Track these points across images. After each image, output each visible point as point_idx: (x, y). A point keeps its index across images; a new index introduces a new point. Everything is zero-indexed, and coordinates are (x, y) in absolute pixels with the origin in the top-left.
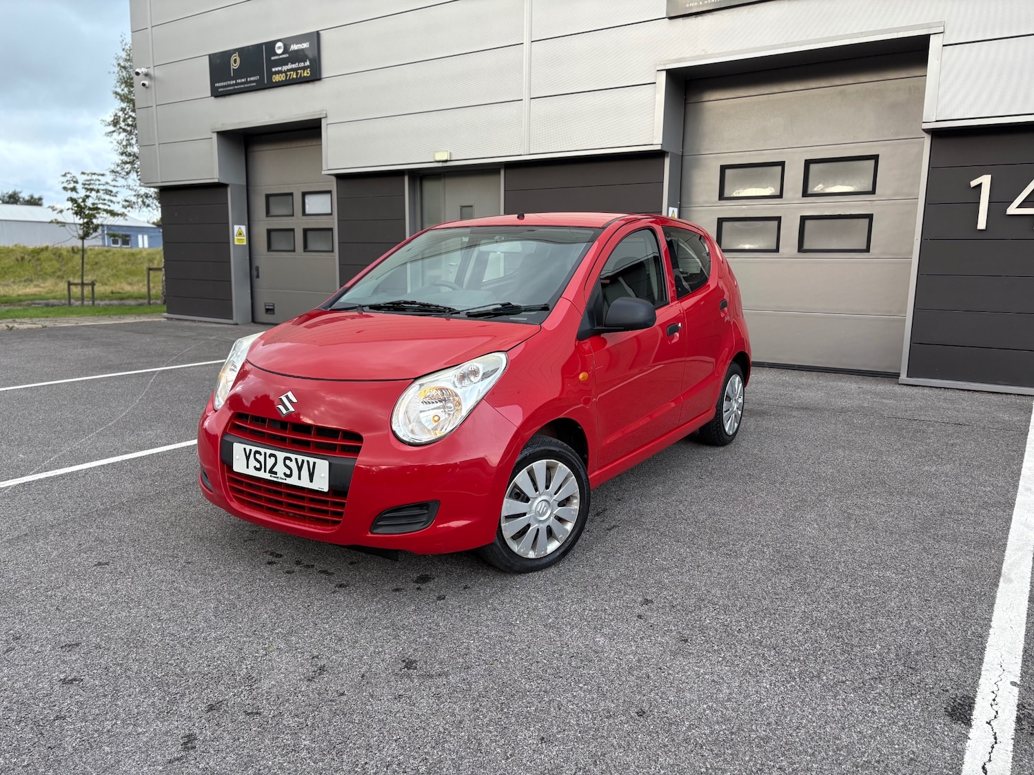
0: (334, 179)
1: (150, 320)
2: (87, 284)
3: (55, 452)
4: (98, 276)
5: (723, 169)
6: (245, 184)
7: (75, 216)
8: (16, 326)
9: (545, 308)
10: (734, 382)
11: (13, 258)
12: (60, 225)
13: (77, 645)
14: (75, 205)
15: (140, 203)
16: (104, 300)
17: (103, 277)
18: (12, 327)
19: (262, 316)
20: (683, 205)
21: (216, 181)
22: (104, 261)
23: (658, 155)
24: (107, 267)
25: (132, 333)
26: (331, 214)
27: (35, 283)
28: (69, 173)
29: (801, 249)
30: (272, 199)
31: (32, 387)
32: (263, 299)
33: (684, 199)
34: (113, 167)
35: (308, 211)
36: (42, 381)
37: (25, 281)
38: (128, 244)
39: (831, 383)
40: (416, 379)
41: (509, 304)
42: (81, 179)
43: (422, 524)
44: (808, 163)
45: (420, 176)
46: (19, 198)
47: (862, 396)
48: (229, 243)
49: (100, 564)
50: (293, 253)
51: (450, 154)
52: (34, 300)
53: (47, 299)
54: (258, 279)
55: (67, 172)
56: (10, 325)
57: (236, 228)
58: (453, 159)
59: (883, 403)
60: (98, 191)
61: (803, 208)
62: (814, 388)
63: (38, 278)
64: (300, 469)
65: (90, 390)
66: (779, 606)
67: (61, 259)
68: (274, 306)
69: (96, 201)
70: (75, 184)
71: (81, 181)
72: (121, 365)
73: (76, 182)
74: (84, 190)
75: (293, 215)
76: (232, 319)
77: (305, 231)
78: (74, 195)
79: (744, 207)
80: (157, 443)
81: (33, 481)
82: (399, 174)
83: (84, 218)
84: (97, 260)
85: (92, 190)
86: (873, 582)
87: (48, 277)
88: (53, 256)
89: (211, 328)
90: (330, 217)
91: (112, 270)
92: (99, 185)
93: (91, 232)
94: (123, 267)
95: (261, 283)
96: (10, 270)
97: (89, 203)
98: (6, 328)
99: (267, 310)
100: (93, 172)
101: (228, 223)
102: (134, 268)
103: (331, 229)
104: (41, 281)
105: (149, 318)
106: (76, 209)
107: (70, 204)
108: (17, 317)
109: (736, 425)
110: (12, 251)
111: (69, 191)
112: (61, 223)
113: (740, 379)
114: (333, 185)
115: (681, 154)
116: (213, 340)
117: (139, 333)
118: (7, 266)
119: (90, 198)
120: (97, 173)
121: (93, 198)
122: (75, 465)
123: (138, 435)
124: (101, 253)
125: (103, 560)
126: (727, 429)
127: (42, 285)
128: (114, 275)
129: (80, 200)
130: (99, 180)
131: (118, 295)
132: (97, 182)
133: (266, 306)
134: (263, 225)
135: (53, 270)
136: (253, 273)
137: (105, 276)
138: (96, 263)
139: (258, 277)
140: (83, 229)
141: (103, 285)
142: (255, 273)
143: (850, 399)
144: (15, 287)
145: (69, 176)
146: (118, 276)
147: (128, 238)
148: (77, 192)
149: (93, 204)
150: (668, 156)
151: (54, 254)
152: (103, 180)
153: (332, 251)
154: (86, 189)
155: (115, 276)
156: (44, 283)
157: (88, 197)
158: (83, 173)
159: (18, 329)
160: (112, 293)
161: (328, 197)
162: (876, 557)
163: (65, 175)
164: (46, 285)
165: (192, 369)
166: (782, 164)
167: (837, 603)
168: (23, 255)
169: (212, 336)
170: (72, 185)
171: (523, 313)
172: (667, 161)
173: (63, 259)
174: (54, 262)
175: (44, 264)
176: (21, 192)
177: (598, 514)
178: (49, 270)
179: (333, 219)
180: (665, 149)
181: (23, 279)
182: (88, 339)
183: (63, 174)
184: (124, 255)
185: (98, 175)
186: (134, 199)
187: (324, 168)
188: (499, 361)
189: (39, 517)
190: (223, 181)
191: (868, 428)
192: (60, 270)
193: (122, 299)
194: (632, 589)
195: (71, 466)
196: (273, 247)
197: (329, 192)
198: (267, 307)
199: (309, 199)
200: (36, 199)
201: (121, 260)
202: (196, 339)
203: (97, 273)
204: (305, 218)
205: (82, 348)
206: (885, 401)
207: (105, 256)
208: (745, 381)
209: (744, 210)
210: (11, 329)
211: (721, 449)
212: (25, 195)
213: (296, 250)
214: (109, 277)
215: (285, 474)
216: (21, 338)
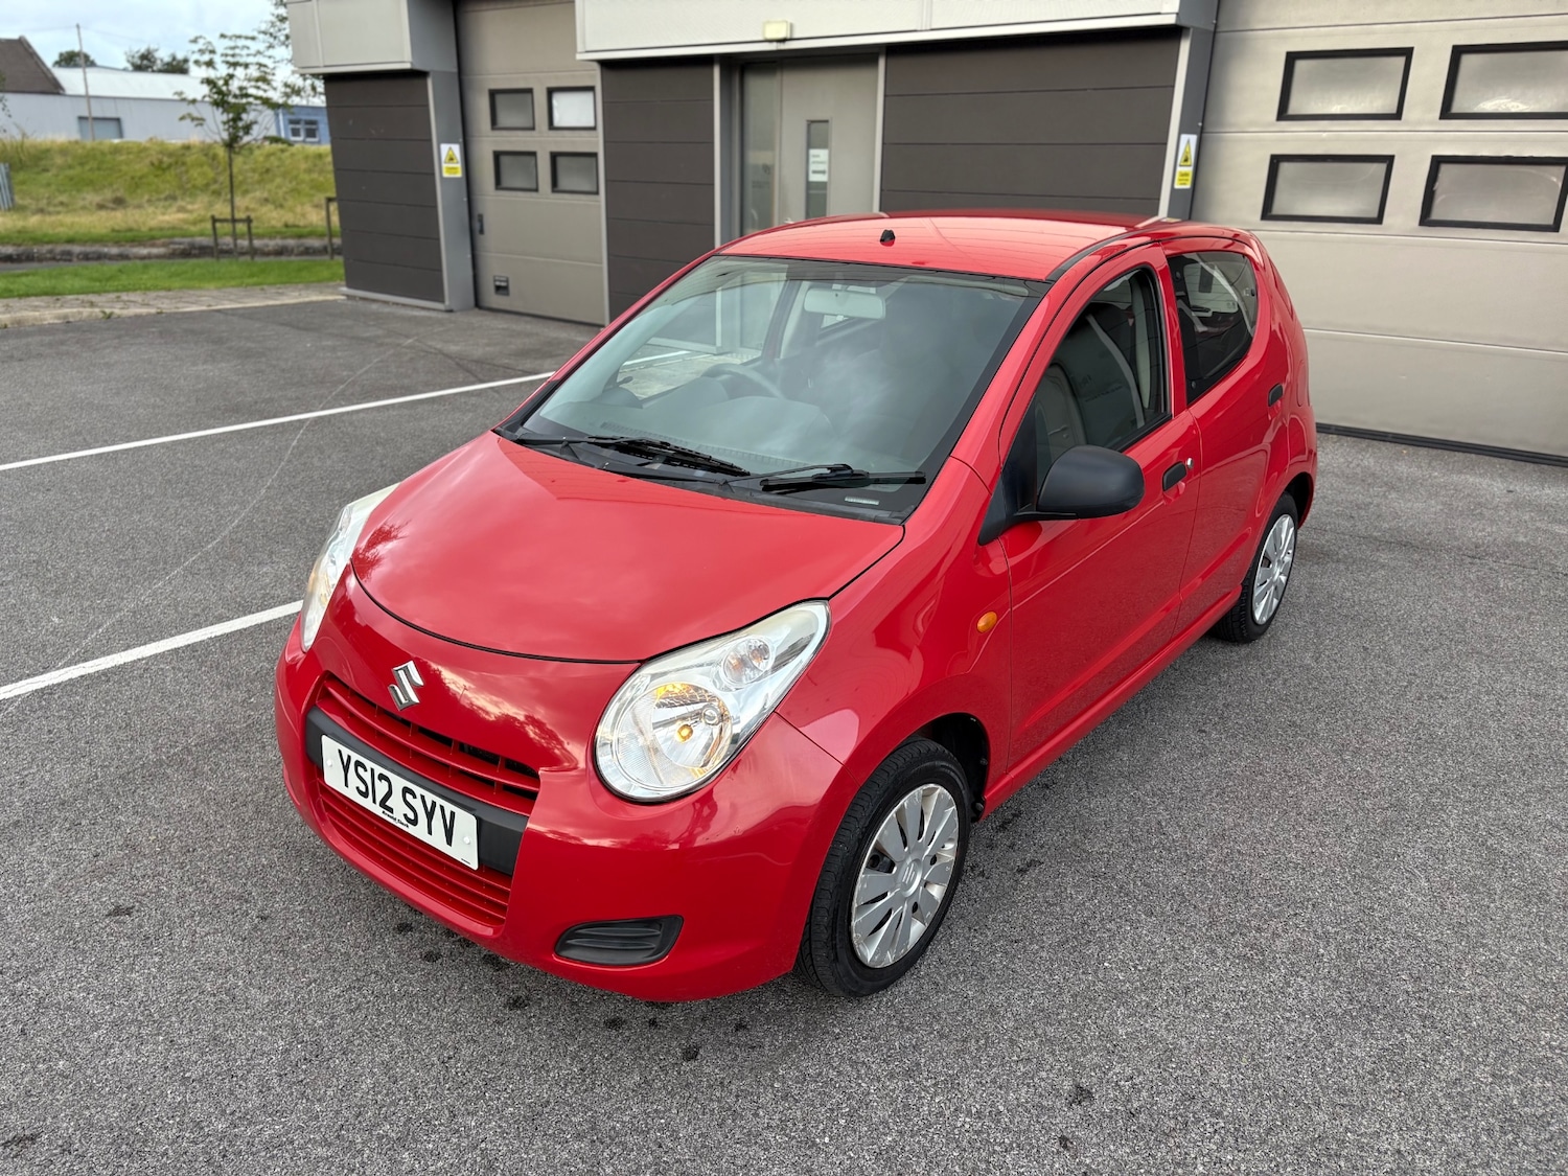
0: (597, 67)
1: (321, 298)
2: (241, 221)
3: (110, 610)
4: (269, 191)
5: (1292, 58)
6: (455, 70)
7: (215, 108)
8: (117, 311)
9: (918, 480)
10: (1281, 530)
11: (147, 161)
12: (196, 122)
13: (33, 1139)
14: (214, 90)
15: (309, 88)
16: (275, 238)
17: (277, 193)
18: (111, 314)
19: (492, 299)
20: (1208, 129)
21: (407, 66)
22: (278, 167)
23: (1168, 34)
24: (284, 175)
25: (288, 328)
26: (594, 129)
27: (181, 203)
28: (201, 37)
29: (1426, 219)
30: (499, 98)
31: (108, 453)
32: (493, 270)
33: (1210, 117)
34: (263, 27)
35: (557, 122)
36: (129, 440)
37: (166, 199)
38: (314, 136)
39: (1455, 477)
40: (643, 662)
41: (847, 467)
42: (221, 46)
43: (651, 952)
44: (1458, 52)
45: (740, 66)
46: (156, 59)
47: (1514, 513)
48: (433, 174)
49: (118, 911)
50: (534, 194)
51: (792, 26)
52: (173, 236)
53: (192, 236)
54: (482, 237)
55: (198, 34)
56: (108, 311)
57: (445, 148)
58: (796, 36)
59: (1555, 535)
60: (246, 66)
61: (1440, 141)
62: (1422, 490)
63: (184, 194)
64: (430, 815)
65: (197, 462)
66: (1347, 1130)
67: (215, 162)
68: (507, 281)
69: (245, 84)
70: (212, 56)
71: (220, 50)
72: (256, 403)
73: (213, 52)
74: (225, 66)
75: (533, 129)
76: (443, 301)
77: (554, 157)
78: (211, 74)
79: (1325, 134)
80: (273, 598)
81: (59, 684)
82: (705, 61)
83: (228, 113)
84: (267, 165)
85: (235, 65)
86: (1539, 1062)
87: (198, 192)
88: (204, 159)
89: (411, 319)
90: (592, 133)
91: (290, 182)
92: (248, 55)
93: (241, 134)
94: (306, 177)
95: (491, 241)
96: (144, 180)
97: (234, 86)
98: (101, 315)
99: (498, 288)
100: (238, 33)
101: (430, 140)
102: (321, 179)
103: (594, 155)
104: (188, 199)
105: (321, 293)
106: (216, 96)
107: (205, 89)
108: (126, 289)
109: (1275, 601)
110: (145, 149)
111: (204, 67)
112: (197, 119)
113: (1292, 521)
114: (595, 78)
115: (1212, 29)
116: (410, 347)
117: (298, 328)
118: (139, 174)
119: (235, 79)
120: (244, 34)
121: (239, 79)
122: (134, 646)
123: (248, 574)
124: (273, 154)
125: (125, 902)
126: (1257, 616)
127: (190, 207)
128: (293, 190)
129: (221, 83)
130: (248, 48)
131: (295, 230)
132: (245, 52)
133: (495, 281)
134: (487, 143)
135: (205, 182)
136: (474, 226)
137: (281, 193)
138: (268, 171)
139: (482, 231)
140: (228, 130)
141: (276, 208)
142: (477, 226)
143: (1492, 522)
144: (151, 210)
145: (201, 41)
146: (299, 192)
147: (314, 127)
148: (214, 68)
149: (241, 88)
150: (1187, 36)
151: (206, 155)
152: (254, 46)
153: (597, 193)
154: (227, 62)
155: (295, 191)
156: (192, 203)
157: (231, 76)
158: (223, 36)
159: (119, 317)
160: (286, 226)
161: (587, 97)
162: (1545, 985)
163: (195, 41)
164: (196, 206)
165: (361, 415)
166: (1407, 53)
167: (1466, 1128)
168: (160, 156)
169: (407, 337)
170: (206, 57)
171: (871, 488)
172: (1185, 47)
173: (219, 163)
174: (206, 168)
175: (191, 172)
176: (157, 50)
177: (1003, 827)
178: (200, 182)
179: (597, 137)
180: (1184, 23)
181: (162, 196)
182: (219, 341)
183: (192, 38)
184: (307, 157)
185: (247, 38)
186: (298, 82)
187: (580, 48)
188: (811, 620)
189: (47, 777)
190: (419, 67)
191: (1526, 601)
192: (215, 181)
193: (300, 236)
194: (1053, 1053)
195: (128, 647)
196: (506, 182)
197: (591, 89)
198: (498, 283)
199: (559, 101)
200: (179, 62)
201: (303, 166)
202: (381, 345)
203: (268, 186)
204: (553, 133)
205: (205, 362)
206: (1557, 528)
207: (280, 159)
208: (1299, 521)
209: (1323, 140)
210: (109, 317)
211: (1244, 650)
212: (163, 55)
213: (540, 189)
214: (286, 193)
215: (405, 815)
216: (119, 337)
